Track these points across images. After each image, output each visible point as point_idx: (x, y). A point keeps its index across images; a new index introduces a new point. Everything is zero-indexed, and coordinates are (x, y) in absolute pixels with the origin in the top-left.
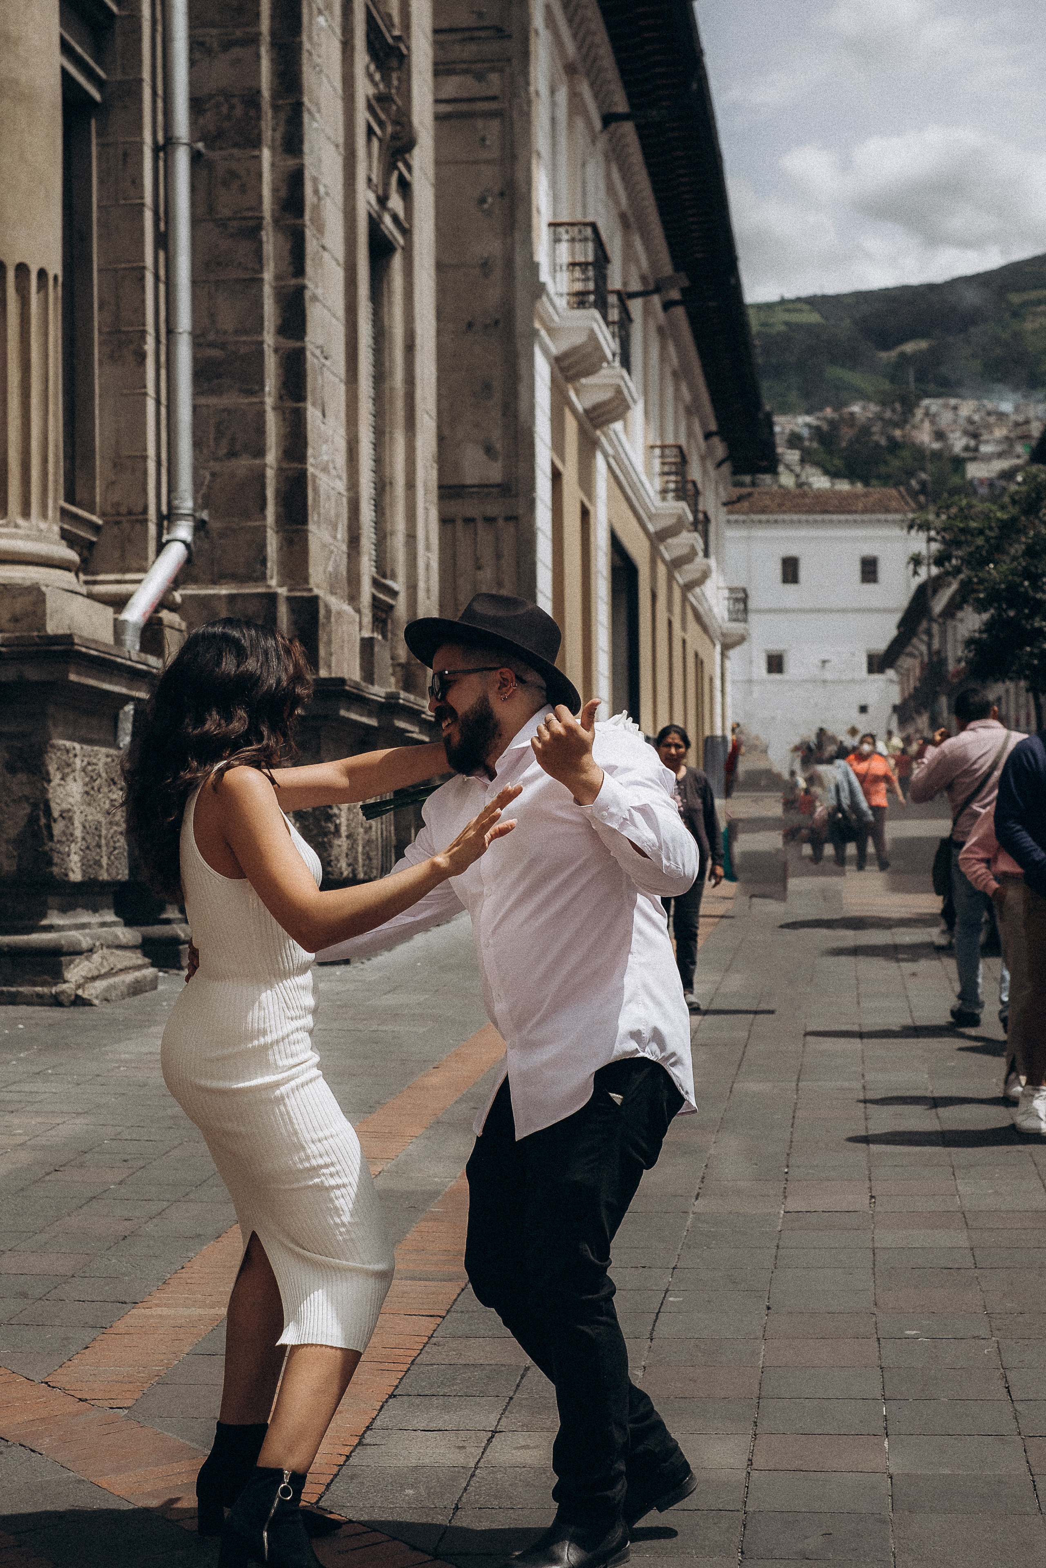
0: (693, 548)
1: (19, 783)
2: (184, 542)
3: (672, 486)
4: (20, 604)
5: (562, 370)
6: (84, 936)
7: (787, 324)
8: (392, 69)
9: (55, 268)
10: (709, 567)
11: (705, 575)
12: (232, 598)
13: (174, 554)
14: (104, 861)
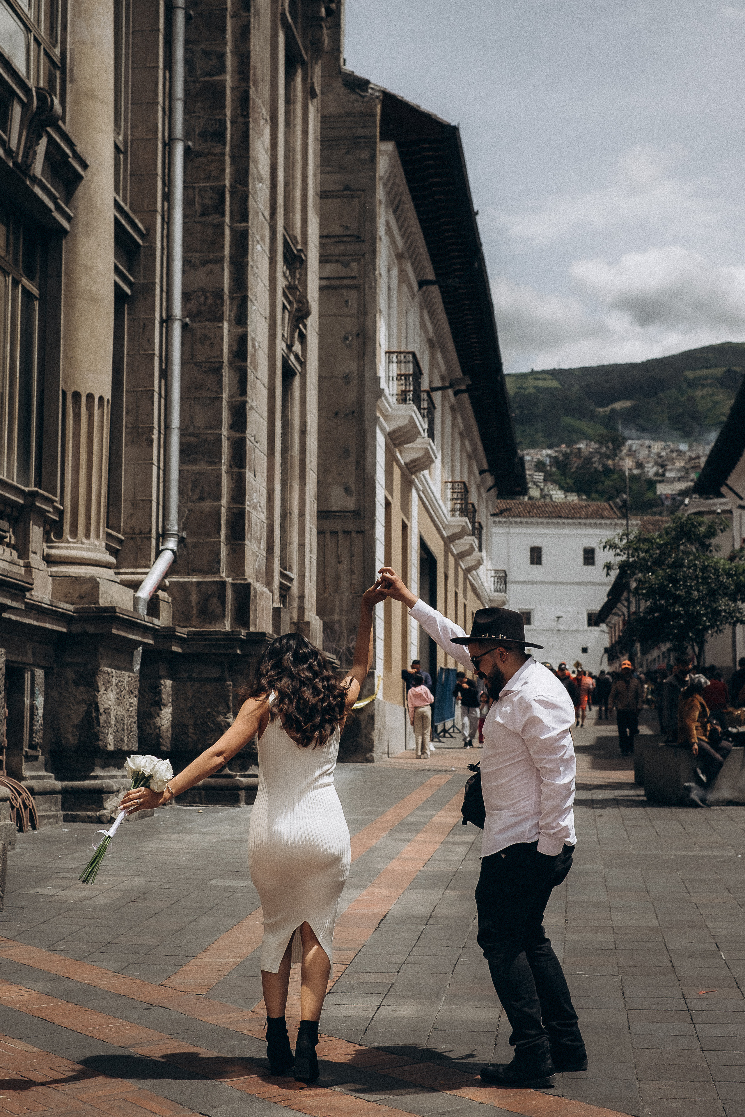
0: (472, 545)
1: (81, 693)
2: (172, 550)
3: (458, 506)
4: (85, 588)
5: (392, 440)
6: (115, 782)
7: (535, 387)
8: (296, 268)
9: (108, 396)
10: (481, 558)
11: (479, 563)
12: (199, 583)
13: (167, 558)
14: (126, 739)
